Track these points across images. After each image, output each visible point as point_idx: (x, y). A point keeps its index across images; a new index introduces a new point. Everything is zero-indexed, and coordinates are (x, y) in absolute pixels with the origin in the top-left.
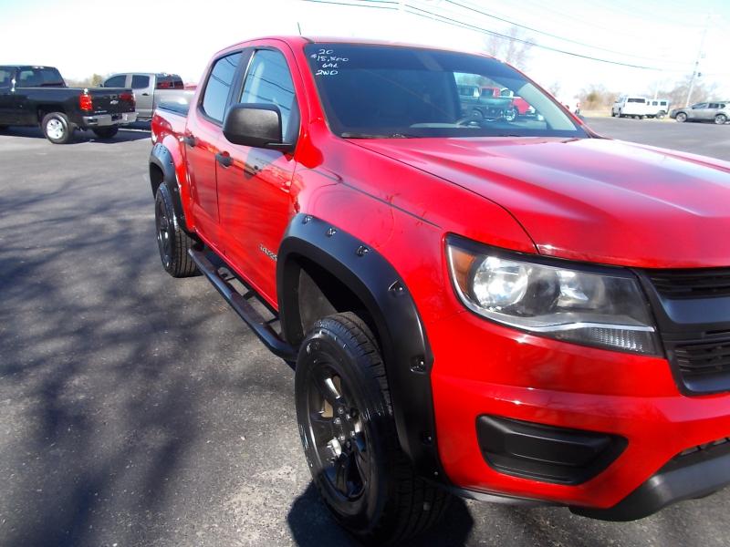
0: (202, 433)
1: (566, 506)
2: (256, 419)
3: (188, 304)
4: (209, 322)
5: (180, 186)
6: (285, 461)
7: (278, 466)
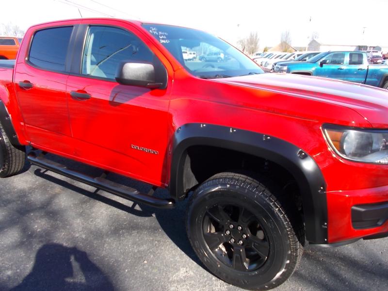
0: (117, 267)
1: (361, 238)
2: (142, 249)
3: (30, 193)
4: (57, 201)
5: (10, 115)
6: (179, 266)
7: (178, 270)
